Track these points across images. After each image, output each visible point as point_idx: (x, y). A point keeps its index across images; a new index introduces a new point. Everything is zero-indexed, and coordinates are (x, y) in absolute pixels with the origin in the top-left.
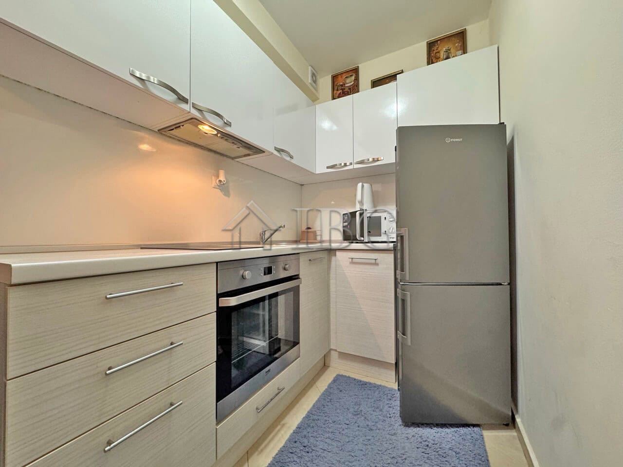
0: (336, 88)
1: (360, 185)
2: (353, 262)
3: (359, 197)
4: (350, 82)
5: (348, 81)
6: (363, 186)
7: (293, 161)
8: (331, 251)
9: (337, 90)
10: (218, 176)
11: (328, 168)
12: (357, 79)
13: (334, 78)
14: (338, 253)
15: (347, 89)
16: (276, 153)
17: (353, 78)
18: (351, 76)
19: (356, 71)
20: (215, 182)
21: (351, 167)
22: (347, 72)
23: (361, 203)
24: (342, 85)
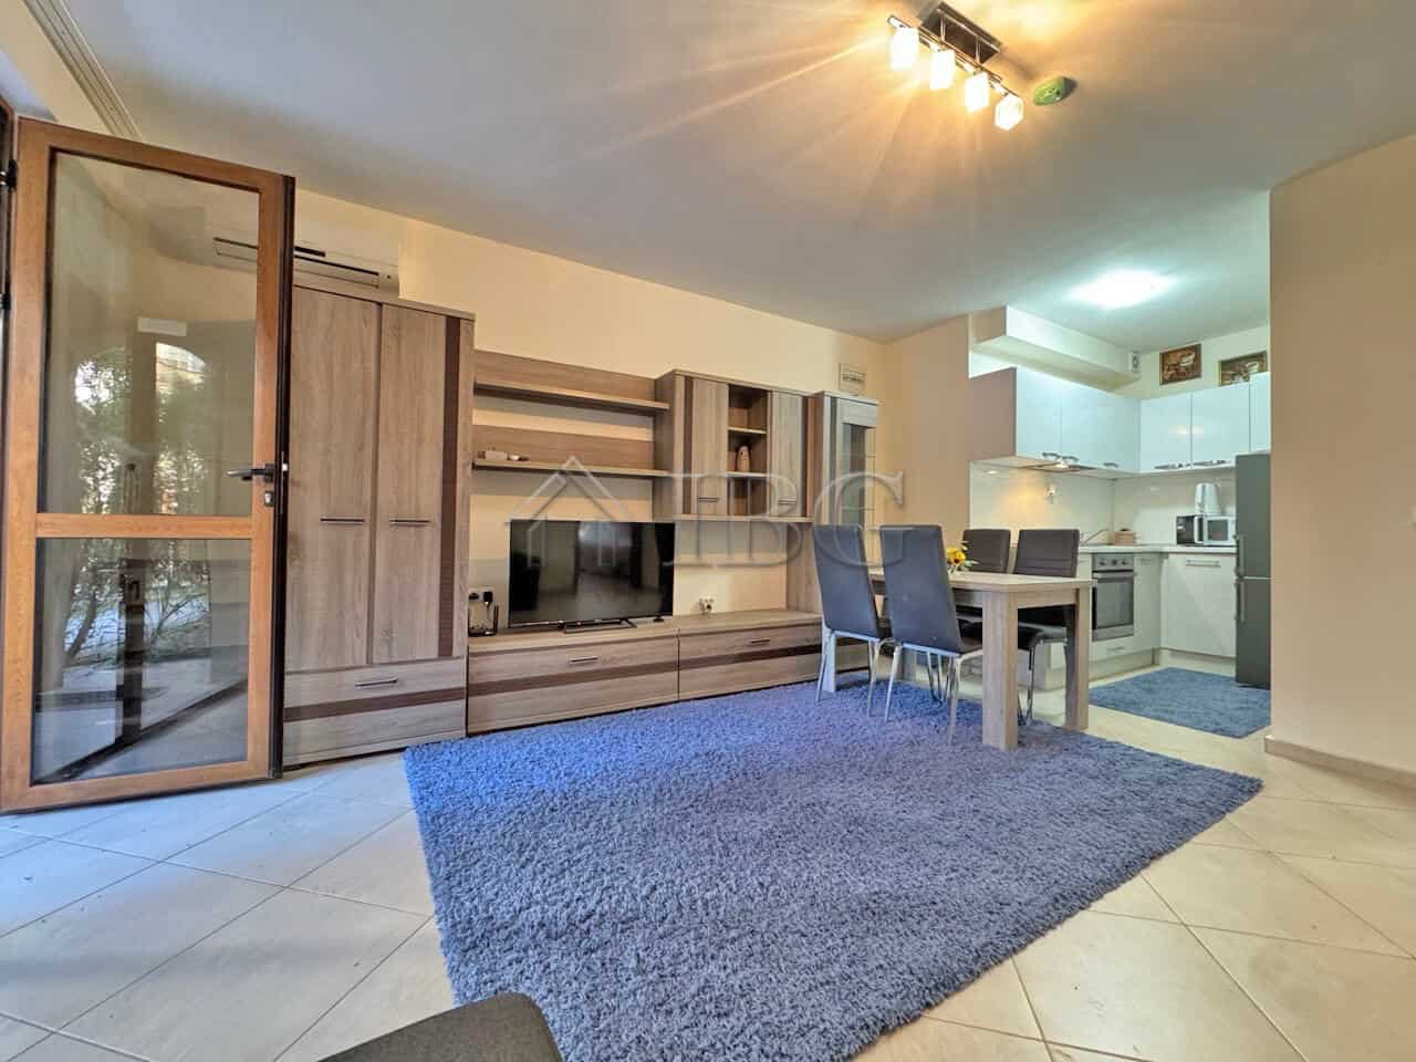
0: (1166, 367)
1: (1200, 486)
2: (1189, 564)
3: (1198, 499)
4: (1188, 361)
5: (1185, 360)
6: (1204, 488)
7: (1119, 469)
8: (1163, 555)
9: (1169, 370)
10: (1048, 489)
11: (1157, 468)
12: (1198, 359)
13: (1164, 356)
14: (1171, 556)
15: (1182, 370)
16: (1105, 468)
17: (1192, 357)
18: (1190, 354)
19: (1196, 349)
20: (1046, 494)
21: (1189, 468)
22: (1184, 349)
23: (1202, 505)
24: (1175, 365)
